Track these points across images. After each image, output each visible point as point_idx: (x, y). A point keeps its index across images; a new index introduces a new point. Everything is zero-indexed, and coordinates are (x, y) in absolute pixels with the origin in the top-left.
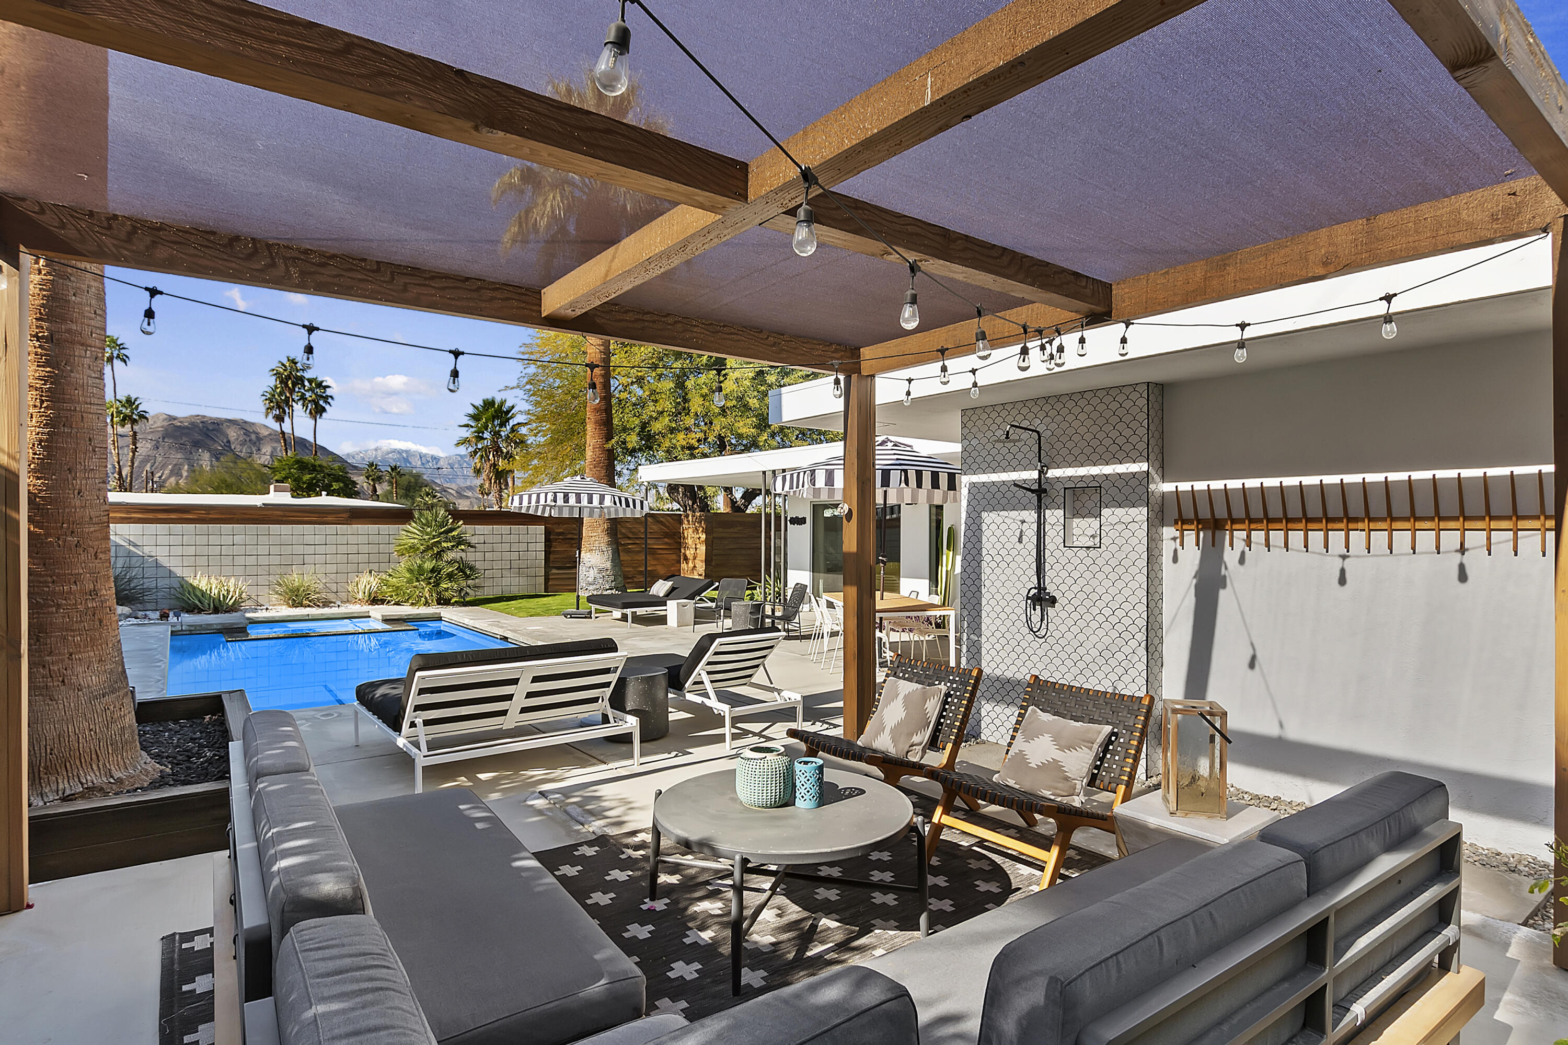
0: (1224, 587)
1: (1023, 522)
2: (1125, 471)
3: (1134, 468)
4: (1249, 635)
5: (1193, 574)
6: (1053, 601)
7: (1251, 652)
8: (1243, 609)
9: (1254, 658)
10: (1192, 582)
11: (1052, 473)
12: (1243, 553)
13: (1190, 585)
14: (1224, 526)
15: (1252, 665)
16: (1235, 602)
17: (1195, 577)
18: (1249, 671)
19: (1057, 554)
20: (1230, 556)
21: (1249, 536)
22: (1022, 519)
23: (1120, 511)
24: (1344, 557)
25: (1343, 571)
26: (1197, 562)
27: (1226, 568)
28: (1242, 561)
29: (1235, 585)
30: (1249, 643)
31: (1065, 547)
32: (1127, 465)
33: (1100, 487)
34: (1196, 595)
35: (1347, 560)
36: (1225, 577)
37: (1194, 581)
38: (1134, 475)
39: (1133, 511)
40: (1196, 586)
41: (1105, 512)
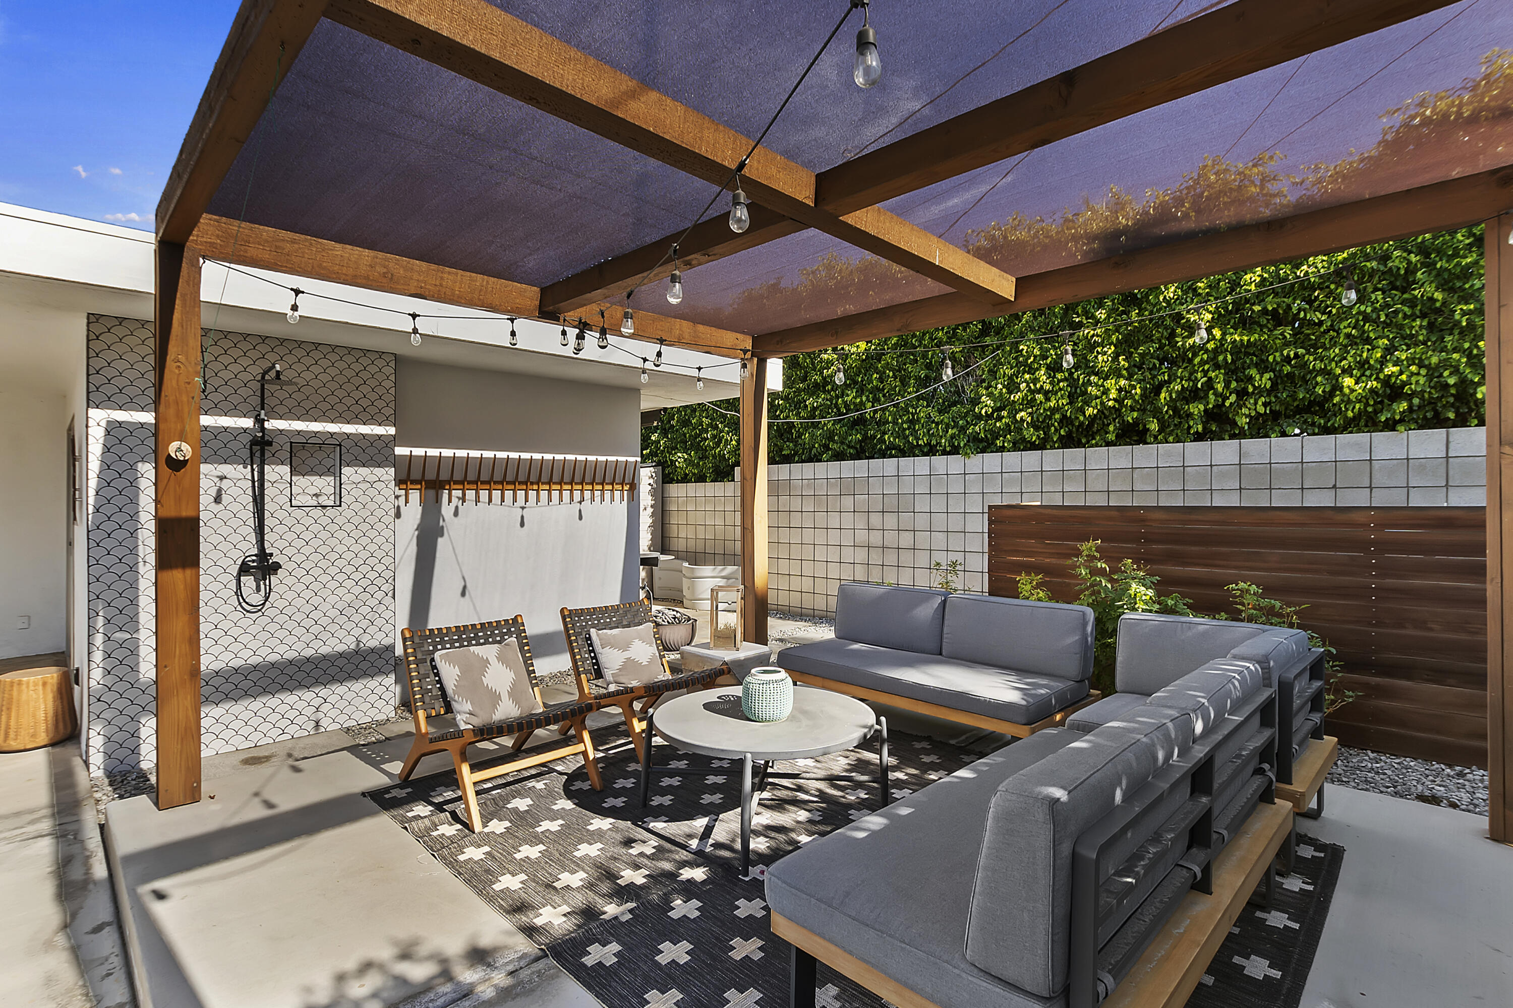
0: (442, 535)
1: (222, 478)
2: (369, 432)
3: (379, 430)
4: (461, 571)
5: (415, 527)
6: (277, 567)
7: (463, 584)
8: (456, 552)
9: (465, 587)
10: (414, 534)
11: (272, 424)
12: (457, 507)
13: (413, 536)
14: (444, 486)
15: (463, 594)
16: (451, 546)
17: (417, 529)
18: (462, 599)
19: (280, 514)
20: (447, 510)
21: (464, 494)
22: (220, 474)
23: (364, 471)
24: (523, 508)
25: (522, 517)
26: (419, 516)
27: (444, 520)
28: (456, 514)
29: (451, 534)
30: (461, 577)
31: (291, 506)
32: (372, 427)
33: (340, 445)
34: (418, 545)
35: (525, 510)
36: (443, 527)
37: (416, 533)
38: (380, 437)
39: (379, 471)
40: (418, 537)
41: (346, 470)
